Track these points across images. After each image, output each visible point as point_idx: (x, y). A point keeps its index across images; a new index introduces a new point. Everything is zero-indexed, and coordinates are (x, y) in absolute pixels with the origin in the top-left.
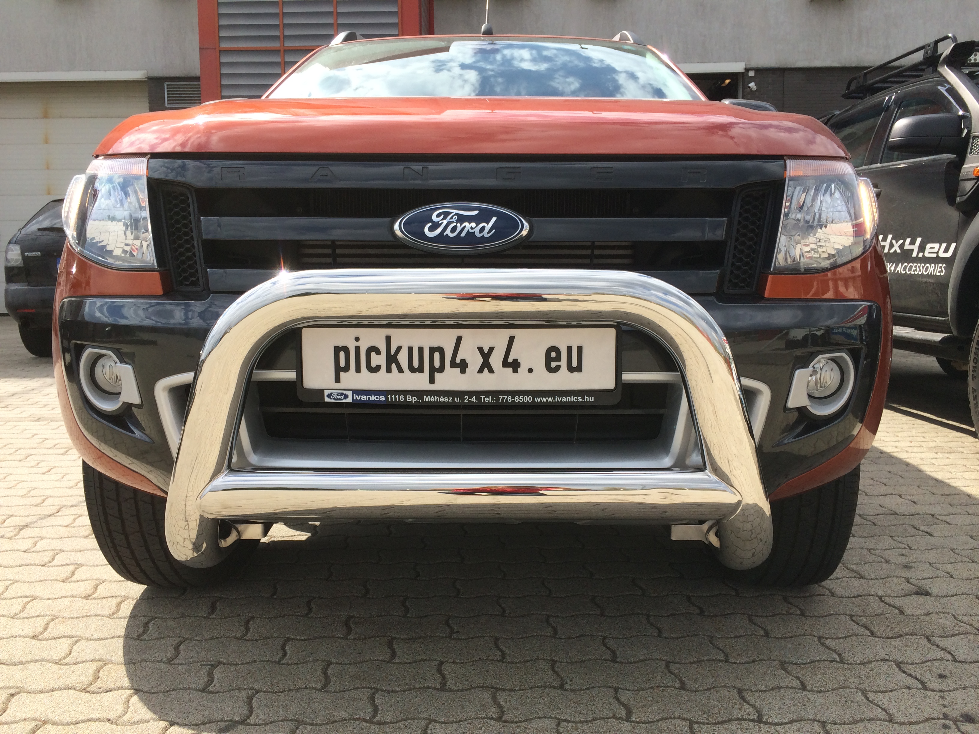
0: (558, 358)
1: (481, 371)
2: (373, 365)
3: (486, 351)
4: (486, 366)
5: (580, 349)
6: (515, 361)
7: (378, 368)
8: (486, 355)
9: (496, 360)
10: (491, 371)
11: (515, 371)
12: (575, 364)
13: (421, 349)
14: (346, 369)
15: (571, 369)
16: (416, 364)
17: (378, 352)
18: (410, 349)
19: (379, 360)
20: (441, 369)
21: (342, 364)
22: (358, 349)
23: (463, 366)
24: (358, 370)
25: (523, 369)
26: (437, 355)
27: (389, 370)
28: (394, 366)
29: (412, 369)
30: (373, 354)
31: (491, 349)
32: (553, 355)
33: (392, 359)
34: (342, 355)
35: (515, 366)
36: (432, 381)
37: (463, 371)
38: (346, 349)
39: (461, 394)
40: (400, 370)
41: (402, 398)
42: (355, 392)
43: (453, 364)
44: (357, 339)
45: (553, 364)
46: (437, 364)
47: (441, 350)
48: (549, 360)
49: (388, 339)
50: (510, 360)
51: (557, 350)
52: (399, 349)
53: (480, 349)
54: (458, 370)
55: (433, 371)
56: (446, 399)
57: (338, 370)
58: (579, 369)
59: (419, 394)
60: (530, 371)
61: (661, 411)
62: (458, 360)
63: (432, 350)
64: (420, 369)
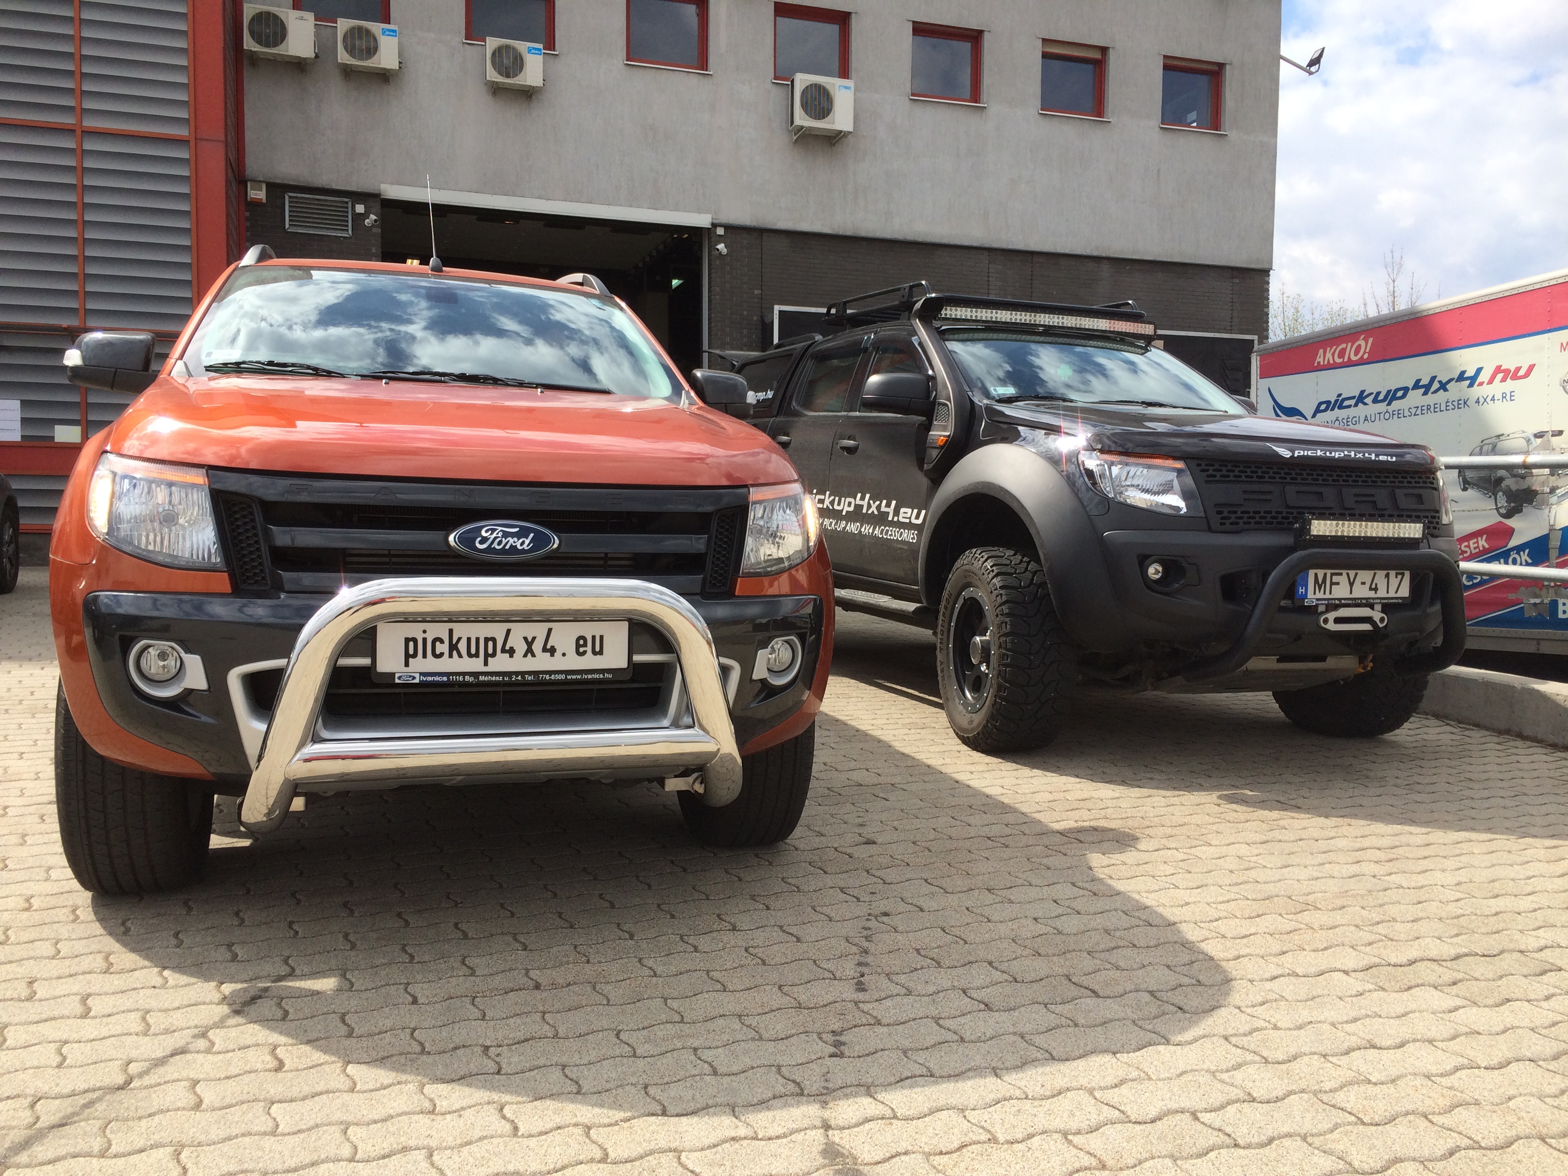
0: (585, 645)
1: (525, 656)
2: (438, 652)
3: (530, 640)
4: (530, 651)
5: (602, 637)
6: (553, 647)
7: (441, 655)
8: (529, 643)
9: (537, 647)
10: (533, 655)
11: (552, 655)
12: (597, 649)
13: (478, 639)
14: (415, 655)
15: (594, 653)
16: (473, 651)
17: (442, 641)
18: (469, 639)
19: (441, 648)
20: (494, 655)
21: (411, 652)
22: (425, 640)
23: (511, 652)
24: (425, 656)
25: (558, 654)
26: (490, 644)
27: (451, 656)
28: (455, 653)
29: (470, 655)
30: (438, 644)
31: (534, 638)
32: (581, 642)
33: (453, 647)
34: (411, 644)
35: (552, 651)
36: (486, 663)
37: (511, 656)
38: (415, 640)
39: (509, 674)
40: (460, 656)
41: (461, 678)
42: (421, 674)
43: (503, 651)
44: (425, 632)
45: (581, 650)
46: (490, 651)
47: (494, 640)
48: (578, 646)
49: (451, 631)
50: (548, 647)
51: (585, 639)
52: (459, 639)
53: (525, 639)
54: (508, 655)
55: (487, 656)
56: (497, 678)
57: (407, 656)
58: (601, 652)
59: (476, 674)
60: (564, 655)
61: (660, 685)
62: (507, 648)
63: (487, 640)
64: (477, 655)
